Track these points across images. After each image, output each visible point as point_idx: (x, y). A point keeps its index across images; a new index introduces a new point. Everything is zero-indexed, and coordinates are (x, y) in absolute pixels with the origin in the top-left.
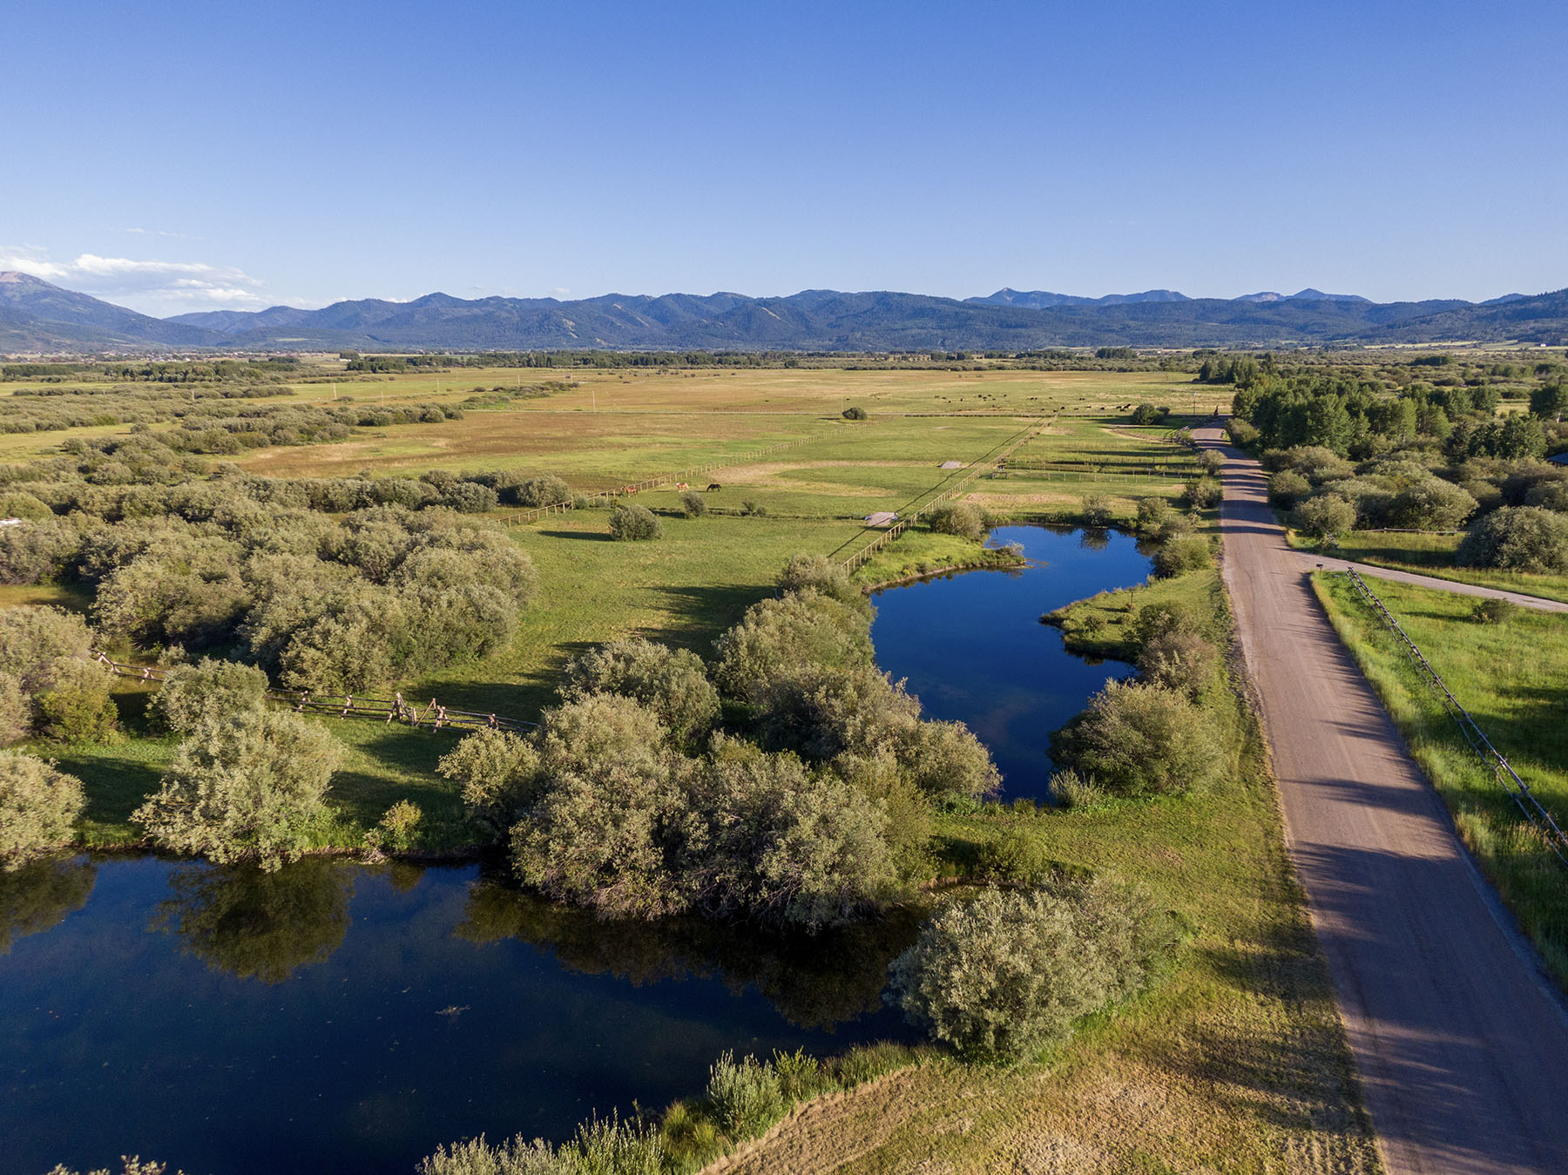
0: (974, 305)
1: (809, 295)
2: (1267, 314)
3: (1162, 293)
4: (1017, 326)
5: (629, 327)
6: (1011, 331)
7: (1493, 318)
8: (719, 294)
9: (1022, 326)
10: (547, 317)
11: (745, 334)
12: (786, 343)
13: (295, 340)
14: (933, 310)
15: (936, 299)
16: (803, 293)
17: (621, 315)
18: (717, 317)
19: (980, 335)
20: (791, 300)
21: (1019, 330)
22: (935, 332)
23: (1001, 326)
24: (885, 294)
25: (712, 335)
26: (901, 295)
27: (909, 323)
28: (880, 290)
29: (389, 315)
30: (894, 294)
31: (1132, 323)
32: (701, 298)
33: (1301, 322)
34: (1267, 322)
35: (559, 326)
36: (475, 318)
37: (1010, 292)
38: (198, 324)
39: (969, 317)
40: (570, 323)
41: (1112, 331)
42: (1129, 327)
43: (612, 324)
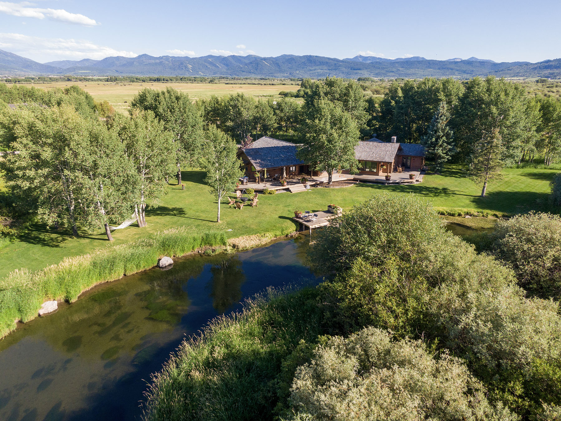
1: (284, 56)
2: (452, 66)
3: (418, 58)
4: (357, 69)
5: (213, 68)
6: (355, 71)
7: (535, 68)
8: (249, 56)
9: (359, 69)
10: (182, 64)
11: (255, 71)
12: (270, 75)
13: (86, 71)
14: (327, 63)
15: (329, 59)
16: (282, 56)
17: (211, 63)
18: (246, 65)
19: (343, 73)
20: (277, 59)
21: (358, 71)
22: (326, 71)
23: (351, 69)
24: (310, 56)
25: (243, 71)
26: (316, 56)
27: (317, 67)
28: (309, 55)
29: (125, 62)
30: (313, 56)
31: (401, 69)
32: (243, 57)
33: (464, 69)
34: (452, 69)
35: (186, 67)
36: (156, 64)
37: (361, 56)
38: (53, 65)
39: (340, 66)
40: (191, 66)
41: (392, 72)
42: (399, 70)
43: (207, 66)
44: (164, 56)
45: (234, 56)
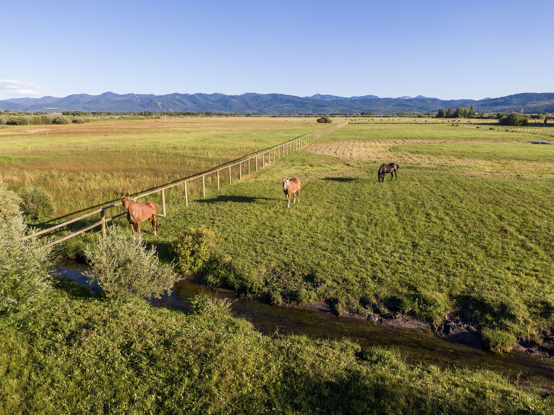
0: (307, 99)
1: (248, 94)
2: (408, 103)
3: (371, 96)
4: (323, 107)
5: (182, 105)
8: (215, 94)
9: (325, 106)
10: (150, 100)
11: (225, 108)
12: (240, 111)
14: (293, 100)
15: (293, 97)
16: (246, 94)
17: (179, 100)
18: (214, 102)
20: (241, 96)
21: (324, 108)
22: (294, 108)
23: (317, 106)
24: (276, 94)
25: (213, 108)
26: (281, 95)
27: (285, 105)
28: (274, 93)
29: (90, 100)
30: (279, 94)
31: (363, 106)
32: (209, 95)
33: (420, 106)
34: (409, 106)
35: (156, 104)
36: (124, 101)
37: (319, 95)
38: (16, 103)
39: (306, 103)
40: (160, 103)
41: (356, 109)
42: (362, 107)
43: (176, 104)
44: (130, 94)
45: (200, 94)
